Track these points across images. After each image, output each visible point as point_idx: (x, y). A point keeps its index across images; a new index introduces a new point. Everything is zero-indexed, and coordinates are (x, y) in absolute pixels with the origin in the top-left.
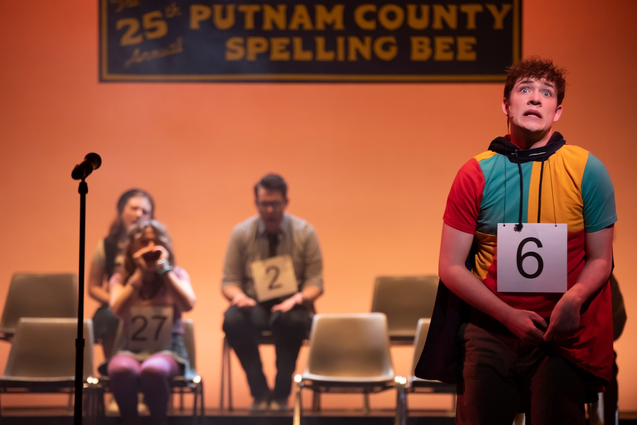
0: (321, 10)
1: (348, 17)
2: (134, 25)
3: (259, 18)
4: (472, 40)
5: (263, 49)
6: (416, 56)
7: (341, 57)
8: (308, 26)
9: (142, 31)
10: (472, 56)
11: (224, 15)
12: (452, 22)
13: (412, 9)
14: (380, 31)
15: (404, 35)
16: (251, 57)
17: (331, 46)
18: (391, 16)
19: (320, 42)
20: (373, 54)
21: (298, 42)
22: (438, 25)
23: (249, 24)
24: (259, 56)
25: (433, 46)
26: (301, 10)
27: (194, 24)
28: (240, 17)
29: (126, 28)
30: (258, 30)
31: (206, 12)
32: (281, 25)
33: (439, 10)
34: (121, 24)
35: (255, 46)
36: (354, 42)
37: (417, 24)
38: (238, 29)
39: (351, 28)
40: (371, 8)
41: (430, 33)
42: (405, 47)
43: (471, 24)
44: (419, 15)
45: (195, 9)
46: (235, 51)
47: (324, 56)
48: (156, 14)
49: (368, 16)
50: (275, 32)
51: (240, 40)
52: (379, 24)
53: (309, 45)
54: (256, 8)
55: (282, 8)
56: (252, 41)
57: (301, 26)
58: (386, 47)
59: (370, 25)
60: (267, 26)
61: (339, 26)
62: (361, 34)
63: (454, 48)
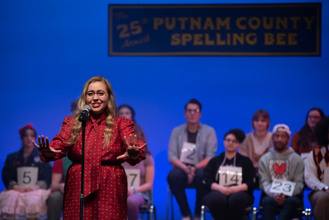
0: (219, 20)
1: (233, 24)
2: (125, 27)
3: (188, 24)
4: (296, 35)
5: (190, 39)
6: (267, 43)
7: (229, 43)
8: (212, 28)
9: (129, 30)
10: (295, 43)
11: (170, 23)
12: (285, 24)
13: (265, 19)
14: (249, 30)
15: (261, 33)
16: (184, 43)
17: (224, 38)
18: (254, 23)
19: (218, 36)
20: (245, 41)
21: (207, 36)
22: (278, 27)
23: (183, 27)
24: (187, 43)
25: (275, 38)
26: (209, 20)
27: (156, 27)
28: (178, 24)
29: (121, 29)
30: (187, 30)
31: (161, 21)
32: (199, 27)
33: (279, 20)
34: (119, 27)
35: (186, 38)
36: (236, 36)
37: (267, 27)
38: (177, 30)
39: (234, 29)
40: (244, 19)
41: (274, 31)
42: (261, 39)
43: (295, 27)
44: (268, 22)
45: (156, 20)
46: (175, 40)
47: (220, 43)
48: (137, 22)
49: (242, 23)
50: (196, 31)
51: (178, 35)
52: (248, 27)
53: (213, 38)
54: (186, 19)
55: (199, 19)
56: (184, 36)
57: (209, 28)
58: (251, 38)
59: (243, 28)
60: (192, 28)
61: (228, 28)
62: (239, 32)
63: (286, 39)
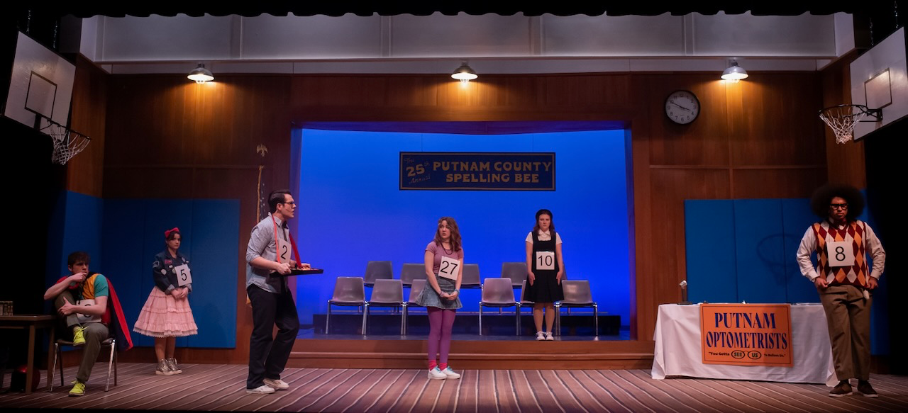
0: (481, 164)
1: (492, 166)
2: (412, 169)
3: (459, 166)
4: (537, 175)
5: (460, 178)
6: (517, 181)
7: (489, 181)
8: (477, 170)
9: (415, 171)
10: (537, 181)
11: (446, 166)
12: (530, 167)
13: (515, 164)
14: (503, 172)
15: (512, 173)
16: (456, 181)
17: (485, 177)
18: (508, 166)
19: (481, 175)
20: (501, 180)
21: (473, 175)
22: (524, 170)
23: (455, 169)
24: (458, 180)
25: (523, 177)
26: (474, 164)
27: (435, 169)
28: (451, 166)
29: (410, 170)
30: (458, 171)
31: (439, 164)
32: (467, 169)
33: (525, 164)
34: (408, 169)
35: (457, 177)
36: (494, 176)
37: (516, 169)
38: (451, 171)
39: (493, 171)
40: (500, 163)
41: (522, 172)
42: (512, 178)
43: (537, 170)
44: (518, 166)
45: (435, 163)
46: (449, 178)
47: (482, 180)
48: (421, 165)
49: (499, 166)
50: (465, 172)
51: (451, 175)
52: (503, 169)
53: (477, 177)
54: (458, 163)
55: (467, 163)
56: (456, 175)
57: (474, 169)
58: (505, 177)
59: (500, 170)
60: (462, 170)
61: (488, 169)
62: (497, 173)
63: (530, 178)
